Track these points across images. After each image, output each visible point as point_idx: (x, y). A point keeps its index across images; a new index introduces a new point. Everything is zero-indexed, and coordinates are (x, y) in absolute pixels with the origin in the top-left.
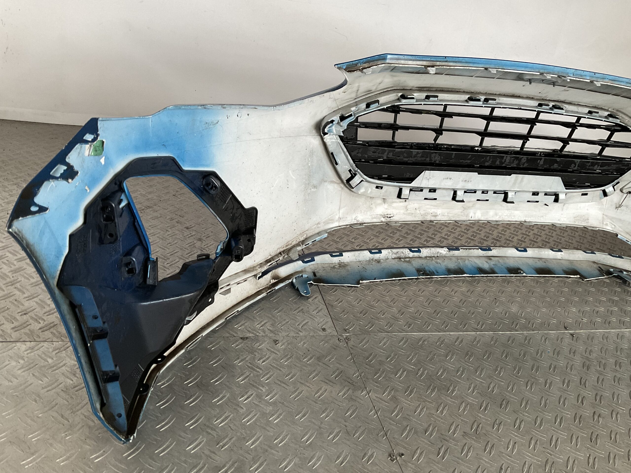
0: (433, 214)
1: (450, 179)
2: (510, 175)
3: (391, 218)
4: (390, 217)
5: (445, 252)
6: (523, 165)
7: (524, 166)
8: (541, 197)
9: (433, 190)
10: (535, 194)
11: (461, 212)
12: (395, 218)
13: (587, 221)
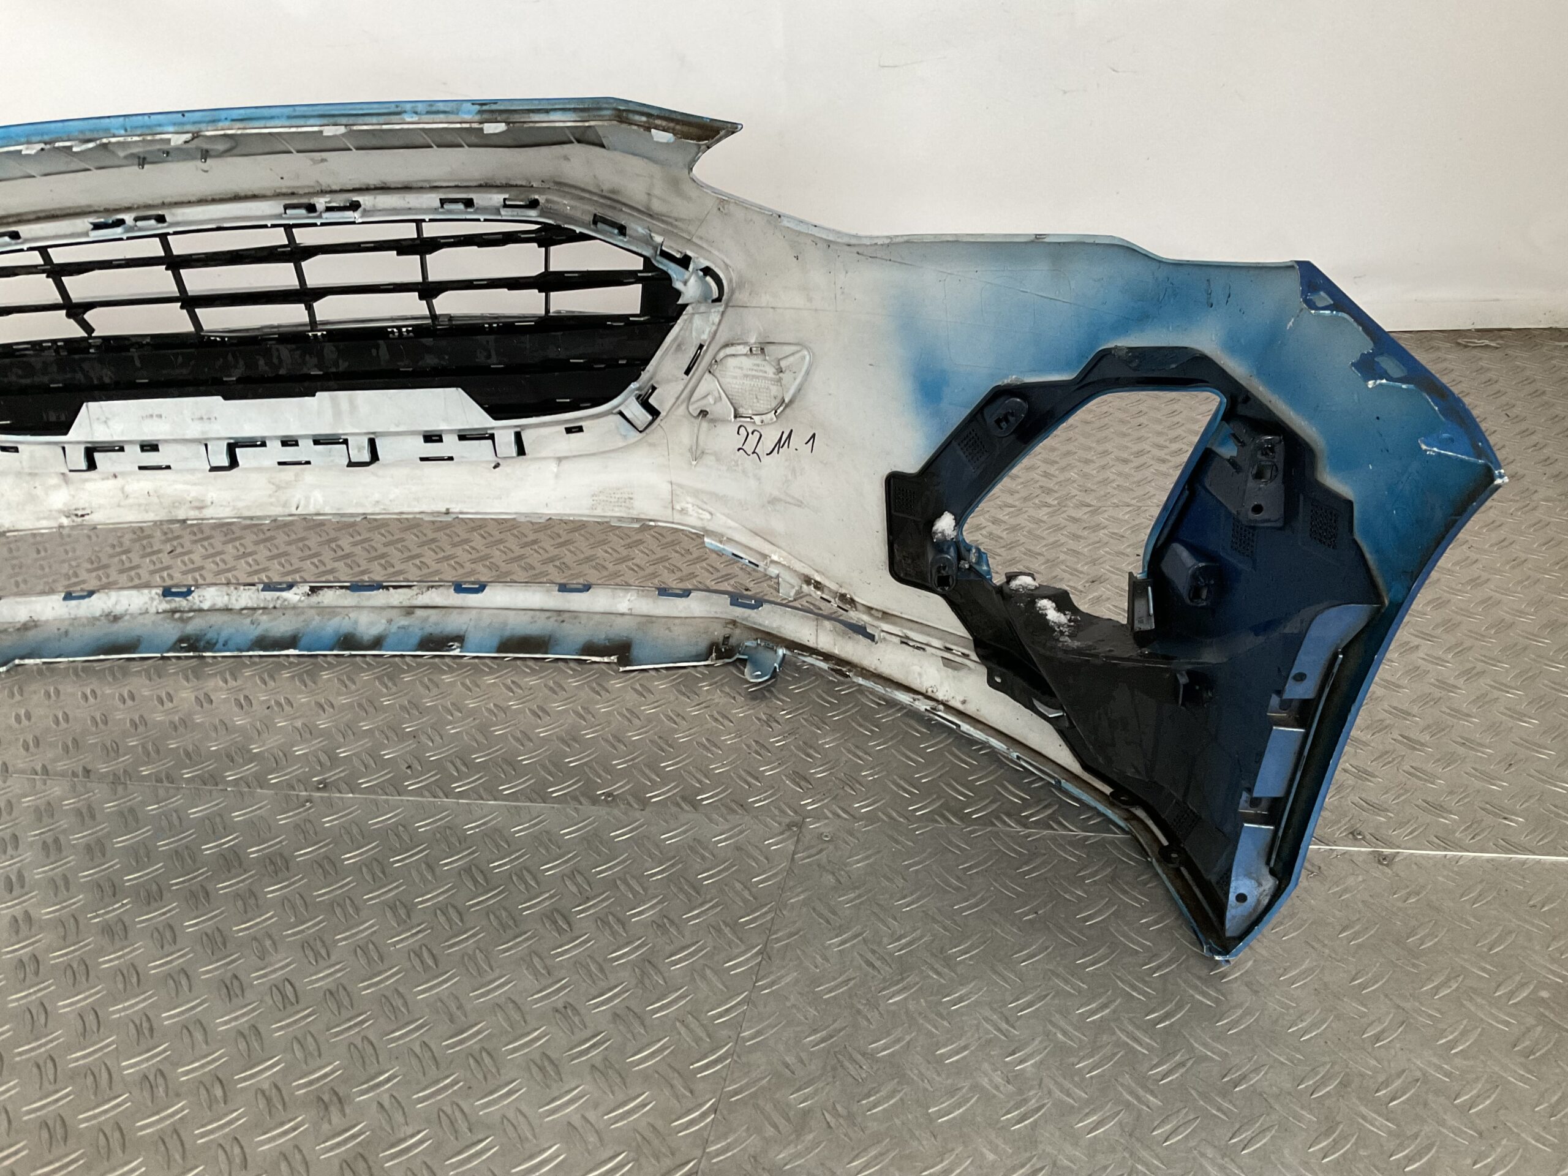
0: (195, 504)
1: (160, 416)
2: (314, 395)
3: (86, 518)
4: (83, 516)
5: (297, 598)
6: (336, 365)
7: (341, 369)
8: (450, 445)
9: (150, 447)
10: (432, 438)
11: (270, 496)
12: (96, 518)
13: (627, 504)
